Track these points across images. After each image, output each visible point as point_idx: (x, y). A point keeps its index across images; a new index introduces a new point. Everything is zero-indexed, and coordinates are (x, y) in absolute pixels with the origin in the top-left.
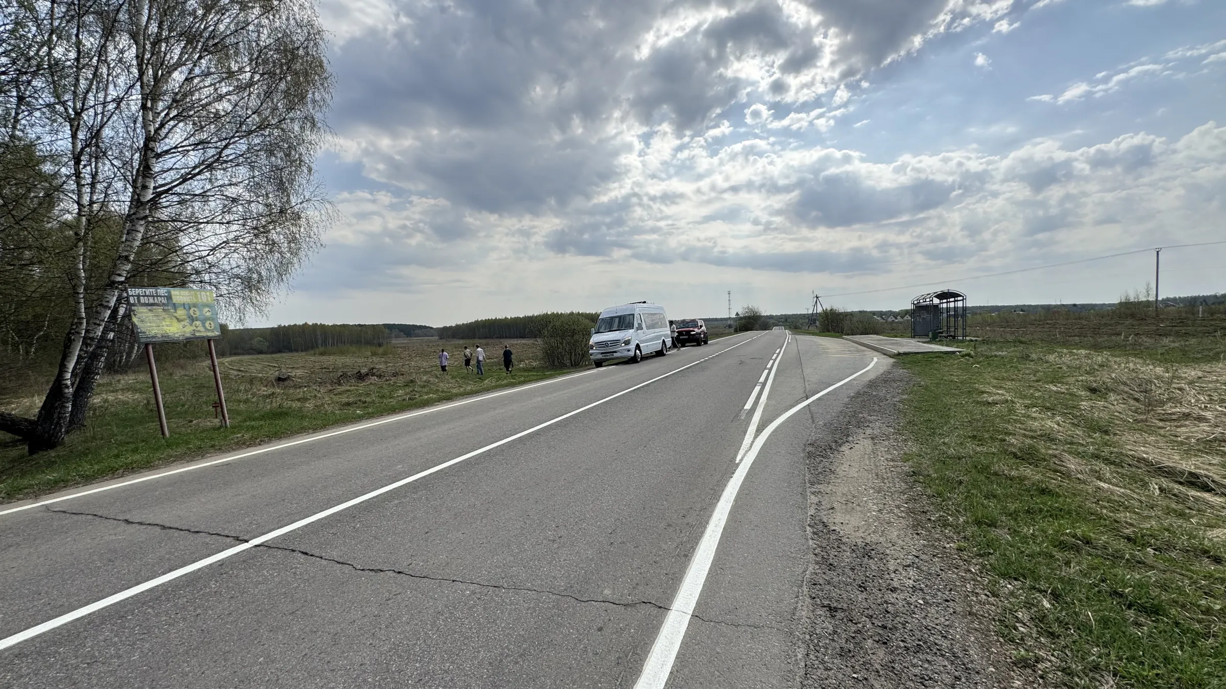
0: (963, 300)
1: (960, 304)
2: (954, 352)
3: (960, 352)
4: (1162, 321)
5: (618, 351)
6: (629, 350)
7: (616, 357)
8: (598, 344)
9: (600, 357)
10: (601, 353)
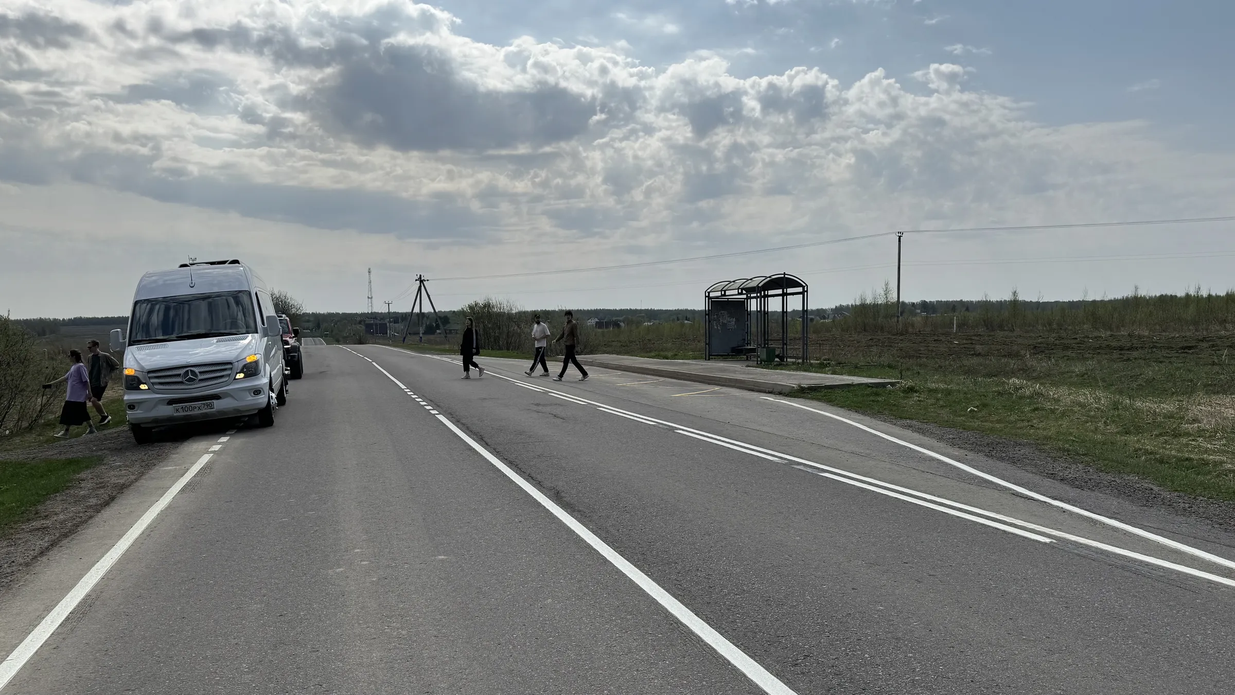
3: (891, 384)
5: (226, 395)
6: (257, 392)
7: (220, 412)
8: (160, 375)
9: (168, 411)
10: (171, 402)
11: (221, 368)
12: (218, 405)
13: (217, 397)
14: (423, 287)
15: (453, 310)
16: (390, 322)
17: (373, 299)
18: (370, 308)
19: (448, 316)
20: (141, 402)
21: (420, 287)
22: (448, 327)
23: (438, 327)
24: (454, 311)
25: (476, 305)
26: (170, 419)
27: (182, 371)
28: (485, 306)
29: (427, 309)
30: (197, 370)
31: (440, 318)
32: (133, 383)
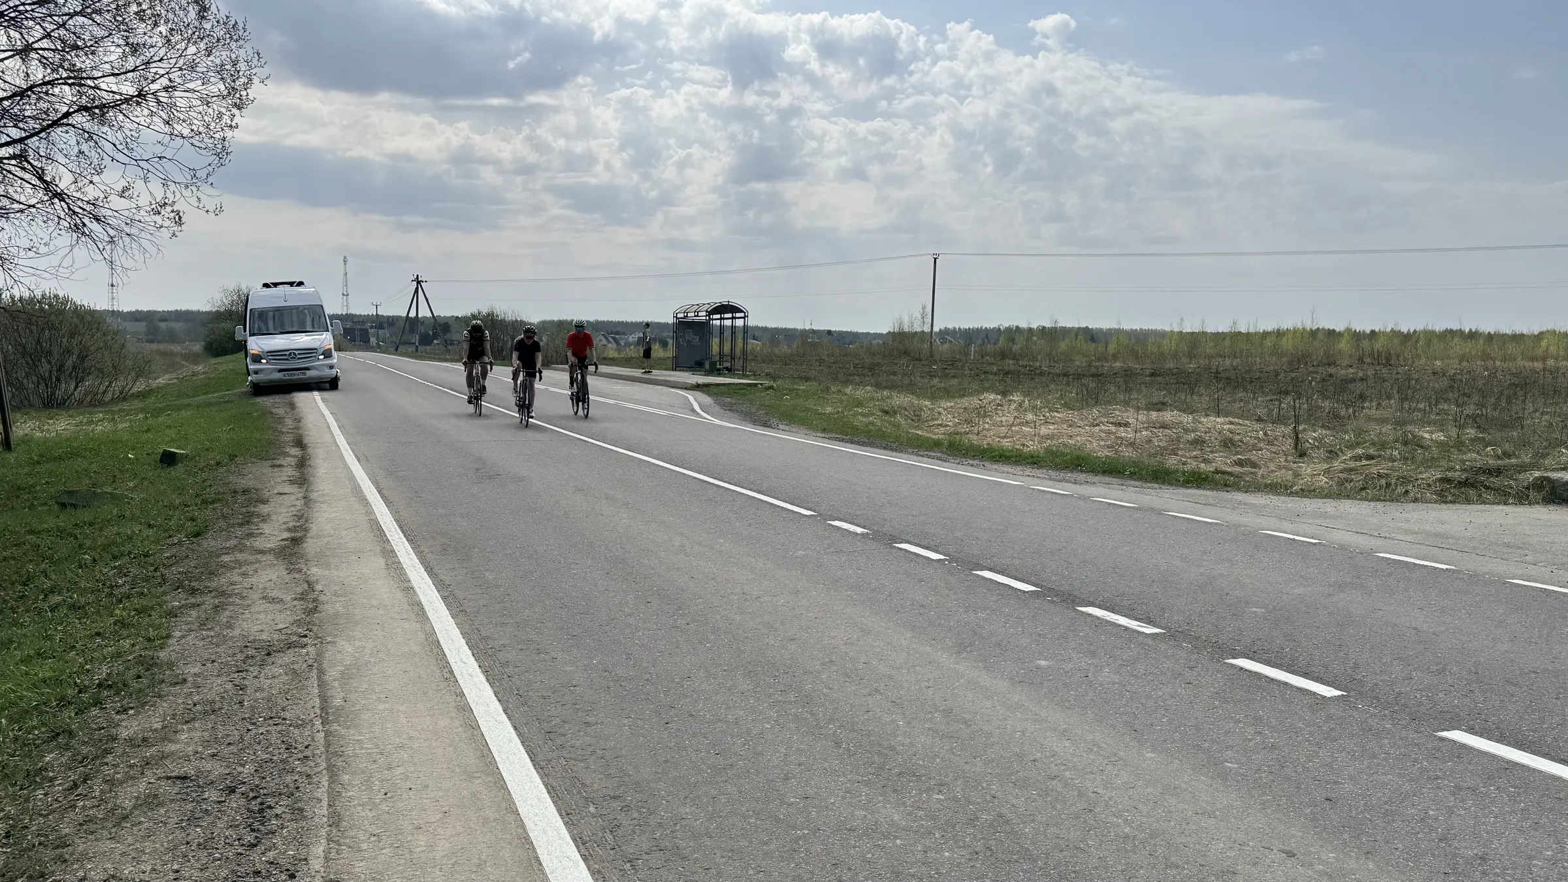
0: (744, 318)
1: (739, 323)
2: (755, 385)
3: (761, 384)
4: (936, 362)
5: (314, 368)
6: (331, 367)
7: (310, 378)
8: (275, 354)
9: (279, 376)
10: (280, 371)
11: (309, 352)
12: (310, 374)
13: (308, 369)
14: (420, 289)
15: (455, 315)
16: (372, 327)
17: (349, 297)
18: (345, 308)
19: (450, 323)
20: (262, 370)
21: (417, 288)
22: (448, 336)
23: (435, 336)
24: (457, 317)
25: (479, 313)
26: (280, 380)
27: (288, 353)
28: (489, 315)
29: (424, 312)
30: (297, 352)
31: (440, 325)
32: (257, 359)
